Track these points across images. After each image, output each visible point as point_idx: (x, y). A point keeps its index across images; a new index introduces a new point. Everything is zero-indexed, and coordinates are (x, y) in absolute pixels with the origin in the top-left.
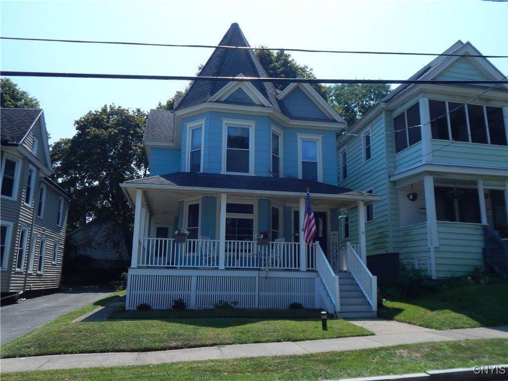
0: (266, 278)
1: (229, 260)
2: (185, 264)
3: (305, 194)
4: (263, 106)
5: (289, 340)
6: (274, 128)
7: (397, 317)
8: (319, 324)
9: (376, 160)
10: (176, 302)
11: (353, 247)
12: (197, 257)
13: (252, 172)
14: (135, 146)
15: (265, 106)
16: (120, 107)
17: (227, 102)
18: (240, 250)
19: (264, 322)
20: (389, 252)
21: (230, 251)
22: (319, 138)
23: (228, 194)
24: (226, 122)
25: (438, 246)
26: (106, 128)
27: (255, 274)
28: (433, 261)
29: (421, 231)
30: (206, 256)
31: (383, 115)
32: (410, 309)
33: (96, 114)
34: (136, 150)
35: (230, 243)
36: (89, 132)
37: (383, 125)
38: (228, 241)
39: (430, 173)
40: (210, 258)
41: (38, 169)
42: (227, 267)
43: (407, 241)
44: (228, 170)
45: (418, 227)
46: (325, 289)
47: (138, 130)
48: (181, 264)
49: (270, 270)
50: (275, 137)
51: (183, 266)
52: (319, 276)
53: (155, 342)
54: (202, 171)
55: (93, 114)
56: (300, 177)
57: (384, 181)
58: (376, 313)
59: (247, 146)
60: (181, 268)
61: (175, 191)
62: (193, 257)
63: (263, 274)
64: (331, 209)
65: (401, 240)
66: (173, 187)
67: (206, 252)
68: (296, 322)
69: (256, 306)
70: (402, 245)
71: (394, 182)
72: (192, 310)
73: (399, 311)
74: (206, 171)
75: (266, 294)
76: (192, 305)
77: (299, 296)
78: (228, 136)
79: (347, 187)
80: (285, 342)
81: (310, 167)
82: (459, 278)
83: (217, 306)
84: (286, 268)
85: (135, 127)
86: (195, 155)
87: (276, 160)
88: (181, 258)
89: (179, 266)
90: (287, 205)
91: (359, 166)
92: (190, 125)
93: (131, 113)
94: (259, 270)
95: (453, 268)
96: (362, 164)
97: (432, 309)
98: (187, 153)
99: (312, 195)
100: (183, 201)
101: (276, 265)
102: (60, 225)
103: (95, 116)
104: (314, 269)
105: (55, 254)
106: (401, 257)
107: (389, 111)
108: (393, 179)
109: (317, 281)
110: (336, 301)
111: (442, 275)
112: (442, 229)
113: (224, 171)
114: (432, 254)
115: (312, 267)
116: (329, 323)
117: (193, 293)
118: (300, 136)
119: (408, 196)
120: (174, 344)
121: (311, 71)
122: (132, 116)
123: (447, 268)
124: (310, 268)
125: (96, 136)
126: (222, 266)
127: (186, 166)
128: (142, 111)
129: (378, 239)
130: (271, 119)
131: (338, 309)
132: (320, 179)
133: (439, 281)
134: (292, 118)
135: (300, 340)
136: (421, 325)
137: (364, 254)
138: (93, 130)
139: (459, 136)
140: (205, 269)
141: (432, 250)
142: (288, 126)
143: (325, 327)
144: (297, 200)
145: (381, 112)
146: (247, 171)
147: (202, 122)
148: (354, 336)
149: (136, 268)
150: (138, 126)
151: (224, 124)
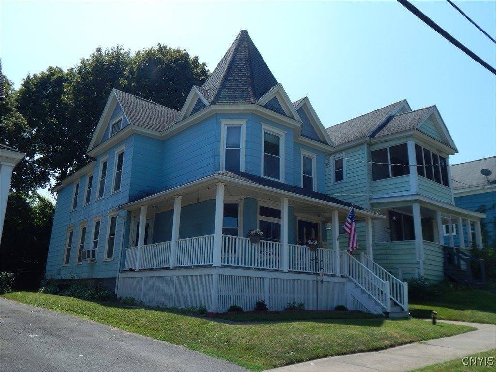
4: (293, 118)
10: (259, 304)
13: (282, 180)
15: (295, 119)
17: (266, 106)
24: (265, 127)
25: (424, 260)
28: (422, 272)
31: (365, 146)
38: (289, 245)
39: (418, 201)
44: (265, 174)
52: (350, 281)
54: (242, 171)
59: (278, 153)
60: (255, 269)
78: (265, 142)
89: (253, 266)
98: (222, 149)
107: (370, 145)
108: (373, 201)
109: (348, 285)
112: (428, 247)
113: (262, 176)
114: (422, 266)
117: (267, 295)
126: (285, 268)
141: (421, 263)
143: (434, 323)
147: (242, 122)
149: (220, 267)
151: (262, 129)
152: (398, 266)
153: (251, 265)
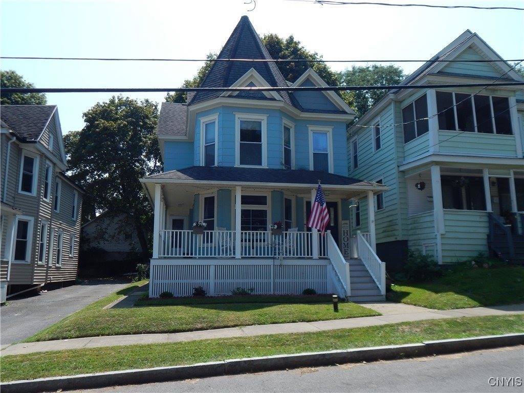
0: (280, 266)
1: (245, 250)
2: (203, 254)
3: (317, 186)
4: (274, 99)
5: (303, 321)
6: (286, 122)
7: (404, 300)
8: (331, 307)
9: (386, 150)
10: (196, 289)
11: (363, 235)
12: (215, 247)
13: (265, 165)
14: (145, 138)
15: (277, 100)
16: (128, 98)
17: (239, 96)
18: (255, 240)
19: (280, 306)
20: (398, 239)
21: (246, 241)
22: (329, 130)
23: (243, 187)
24: (239, 117)
25: (444, 233)
26: (116, 120)
27: (270, 262)
28: (439, 247)
29: (428, 219)
30: (223, 246)
31: (392, 106)
32: (416, 292)
33: (105, 106)
34: (146, 142)
35: (246, 233)
36: (98, 124)
37: (392, 116)
38: (244, 232)
39: (437, 163)
40: (226, 248)
41: (54, 164)
42: (244, 256)
43: (415, 228)
44: (241, 163)
45: (425, 215)
46: (336, 275)
47: (147, 121)
48: (199, 254)
49: (284, 258)
50: (287, 129)
51: (201, 256)
52: (330, 263)
53: (182, 324)
54: (216, 164)
55: (101, 106)
56: (311, 168)
57: (394, 171)
58: (384, 297)
59: (259, 139)
60: (200, 258)
61: (192, 185)
62: (211, 247)
63: (277, 262)
64: (342, 199)
65: (410, 227)
66: (191, 181)
67: (223, 242)
68: (310, 306)
69: (272, 293)
70: (411, 232)
71: (403, 172)
72: (212, 297)
73: (406, 294)
74: (220, 165)
75: (281, 281)
76: (212, 292)
77: (312, 282)
78: (241, 130)
79: (356, 177)
80: (300, 323)
81: (320, 158)
82: (464, 263)
83: (235, 293)
84: (299, 256)
85: (144, 118)
86: (210, 149)
87: (287, 152)
88: (200, 248)
89: (198, 256)
90: (299, 196)
91: (370, 156)
92: (204, 120)
93: (139, 104)
94: (274, 258)
95: (458, 254)
96: (372, 155)
97: (437, 292)
98: (201, 146)
99: (323, 186)
100: (199, 194)
101: (290, 253)
102: (75, 219)
103: (103, 107)
104: (326, 256)
105: (71, 247)
106: (410, 244)
107: (398, 102)
108: (402, 169)
109: (329, 268)
110: (347, 285)
111: (448, 260)
112: (448, 217)
113: (237, 164)
114: (439, 241)
115: (324, 255)
116: (340, 306)
117: (212, 281)
118: (311, 128)
119: (416, 185)
120: (199, 326)
121: (321, 58)
122: (141, 107)
123: (451, 254)
124: (322, 256)
125: (105, 129)
126: (238, 255)
127: (201, 160)
128: (150, 101)
129: (386, 227)
130: (283, 113)
131: (349, 294)
132: (331, 170)
133: (445, 266)
134: (303, 110)
135: (313, 321)
136: (425, 307)
137: (374, 242)
138: (102, 123)
139: (466, 126)
140: (222, 258)
141: (439, 237)
142: (300, 118)
143: (336, 309)
144: (309, 191)
145: (390, 104)
146: (260, 164)
147: (214, 117)
148: (363, 317)
150: (147, 117)
151: (237, 119)
152: (423, 242)
153: (196, 254)
